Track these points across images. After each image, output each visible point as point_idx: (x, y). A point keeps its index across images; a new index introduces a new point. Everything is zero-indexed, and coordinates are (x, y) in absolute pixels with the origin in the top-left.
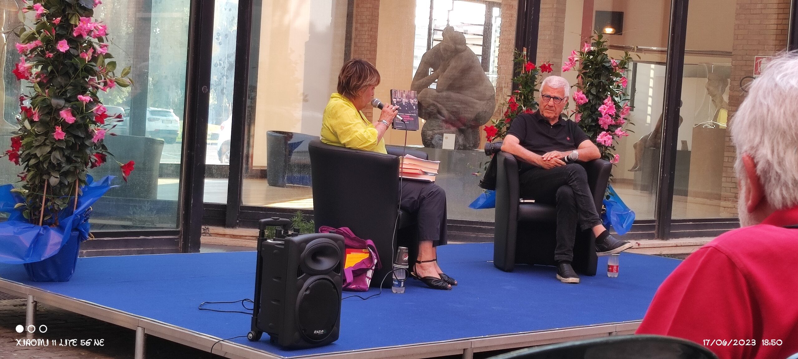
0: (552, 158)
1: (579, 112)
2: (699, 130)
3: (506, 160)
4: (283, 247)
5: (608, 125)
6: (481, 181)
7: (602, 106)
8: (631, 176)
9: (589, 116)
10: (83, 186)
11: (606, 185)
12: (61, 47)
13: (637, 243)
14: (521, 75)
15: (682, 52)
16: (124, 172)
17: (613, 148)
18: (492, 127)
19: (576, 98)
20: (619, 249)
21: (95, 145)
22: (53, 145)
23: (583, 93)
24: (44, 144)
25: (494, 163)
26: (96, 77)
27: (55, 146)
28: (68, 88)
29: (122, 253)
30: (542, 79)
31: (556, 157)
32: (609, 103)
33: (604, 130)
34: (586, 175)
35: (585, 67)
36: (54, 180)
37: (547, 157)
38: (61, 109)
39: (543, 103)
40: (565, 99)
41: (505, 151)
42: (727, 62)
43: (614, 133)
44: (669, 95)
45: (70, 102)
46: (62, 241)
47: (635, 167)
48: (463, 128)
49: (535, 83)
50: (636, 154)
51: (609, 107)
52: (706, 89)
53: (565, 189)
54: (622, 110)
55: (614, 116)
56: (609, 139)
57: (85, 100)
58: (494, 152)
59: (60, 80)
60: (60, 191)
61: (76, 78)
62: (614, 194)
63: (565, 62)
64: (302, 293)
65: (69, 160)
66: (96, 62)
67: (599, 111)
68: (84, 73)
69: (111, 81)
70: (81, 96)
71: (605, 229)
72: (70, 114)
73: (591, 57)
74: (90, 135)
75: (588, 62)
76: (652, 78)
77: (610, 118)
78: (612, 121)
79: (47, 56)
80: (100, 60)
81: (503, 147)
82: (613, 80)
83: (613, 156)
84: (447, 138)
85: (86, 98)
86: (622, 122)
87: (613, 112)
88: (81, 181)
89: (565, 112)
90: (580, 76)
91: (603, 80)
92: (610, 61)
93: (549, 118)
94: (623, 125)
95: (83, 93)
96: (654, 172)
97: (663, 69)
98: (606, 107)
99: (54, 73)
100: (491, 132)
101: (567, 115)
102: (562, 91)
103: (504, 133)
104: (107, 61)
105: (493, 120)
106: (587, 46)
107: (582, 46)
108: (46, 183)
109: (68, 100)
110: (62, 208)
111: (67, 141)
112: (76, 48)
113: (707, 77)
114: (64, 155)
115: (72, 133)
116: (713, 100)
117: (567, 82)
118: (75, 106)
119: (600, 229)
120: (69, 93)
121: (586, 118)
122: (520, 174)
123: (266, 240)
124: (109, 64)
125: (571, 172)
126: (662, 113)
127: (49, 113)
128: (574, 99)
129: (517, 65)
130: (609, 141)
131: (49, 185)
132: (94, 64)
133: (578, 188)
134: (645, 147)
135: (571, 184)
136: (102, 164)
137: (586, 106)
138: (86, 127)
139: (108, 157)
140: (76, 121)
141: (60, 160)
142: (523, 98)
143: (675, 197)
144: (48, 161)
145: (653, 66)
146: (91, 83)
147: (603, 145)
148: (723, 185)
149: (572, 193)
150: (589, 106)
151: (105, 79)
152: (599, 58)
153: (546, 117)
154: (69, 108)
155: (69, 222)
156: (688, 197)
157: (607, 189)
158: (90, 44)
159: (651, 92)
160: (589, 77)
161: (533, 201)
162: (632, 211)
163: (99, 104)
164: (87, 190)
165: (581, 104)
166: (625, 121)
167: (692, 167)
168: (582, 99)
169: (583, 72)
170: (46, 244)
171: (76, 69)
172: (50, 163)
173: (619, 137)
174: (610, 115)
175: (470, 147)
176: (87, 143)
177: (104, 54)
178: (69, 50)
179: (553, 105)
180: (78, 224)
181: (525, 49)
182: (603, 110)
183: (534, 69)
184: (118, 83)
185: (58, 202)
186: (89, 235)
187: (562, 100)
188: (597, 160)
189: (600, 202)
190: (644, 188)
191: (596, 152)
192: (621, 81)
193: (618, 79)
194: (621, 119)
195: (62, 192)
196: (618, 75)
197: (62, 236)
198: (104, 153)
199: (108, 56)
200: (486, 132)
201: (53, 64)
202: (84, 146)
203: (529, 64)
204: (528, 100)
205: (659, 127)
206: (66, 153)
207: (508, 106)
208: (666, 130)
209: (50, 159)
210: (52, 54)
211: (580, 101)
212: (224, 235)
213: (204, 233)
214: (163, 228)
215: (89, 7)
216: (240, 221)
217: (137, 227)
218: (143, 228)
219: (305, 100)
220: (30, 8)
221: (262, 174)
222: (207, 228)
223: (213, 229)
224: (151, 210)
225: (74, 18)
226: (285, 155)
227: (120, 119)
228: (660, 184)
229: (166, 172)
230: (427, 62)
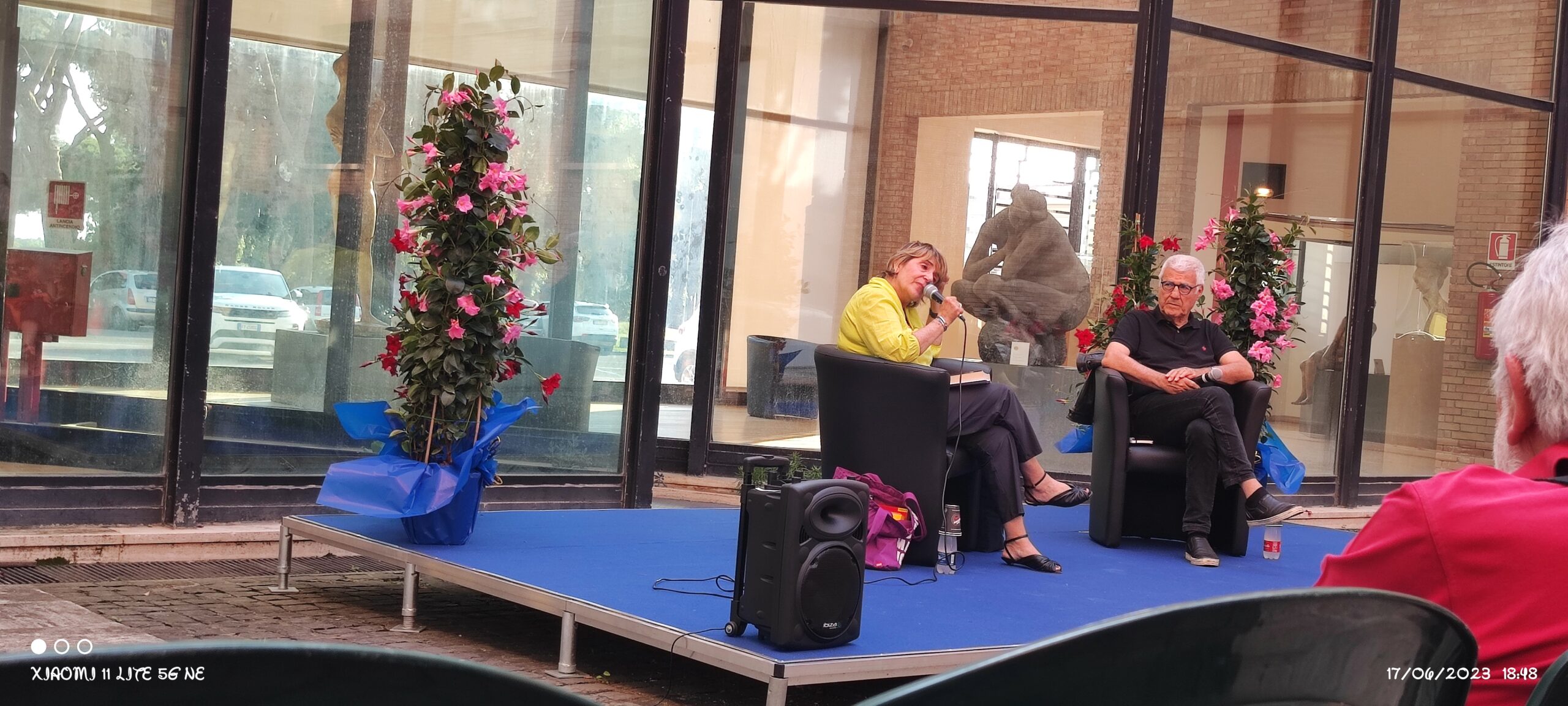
0: (1179, 378)
1: (1221, 311)
2: (1402, 344)
3: (1109, 379)
4: (779, 498)
5: (1265, 331)
6: (1070, 411)
7: (1257, 302)
8: (1295, 411)
9: (1235, 316)
10: (488, 406)
11: (1261, 420)
12: (461, 205)
13: (1307, 511)
14: (1132, 254)
15: (1377, 226)
16: (545, 389)
17: (1272, 365)
18: (1087, 330)
19: (1216, 289)
20: (1282, 516)
21: (506, 348)
22: (447, 347)
23: (1227, 283)
24: (435, 345)
25: (1090, 385)
26: (510, 250)
27: (449, 347)
28: (470, 265)
29: (539, 507)
30: (1163, 261)
31: (1186, 376)
32: (1266, 297)
33: (1259, 339)
34: (1232, 404)
35: (1231, 244)
36: (447, 398)
37: (1173, 376)
38: (459, 295)
39: (1163, 294)
40: (1198, 288)
41: (1108, 366)
42: (1445, 242)
43: (1274, 343)
44: (1357, 288)
45: (472, 284)
46: (457, 487)
47: (1303, 397)
48: (1042, 334)
49: (1153, 267)
50: (1304, 378)
51: (1266, 303)
52: (1413, 281)
53: (1200, 424)
54: (1285, 309)
55: (1274, 318)
56: (1267, 352)
57: (494, 282)
58: (1091, 368)
59: (458, 253)
60: (455, 413)
61: (481, 250)
62: (1272, 436)
63: (1197, 235)
64: (806, 566)
65: (469, 369)
66: (510, 227)
67: (1251, 310)
68: (493, 242)
69: (530, 255)
70: (488, 276)
71: (1261, 486)
72: (472, 302)
73: (1239, 229)
74: (499, 333)
75: (1233, 235)
76: (1329, 266)
77: (1268, 320)
78: (1270, 325)
79: (441, 218)
80: (516, 225)
81: (1104, 361)
82: (1272, 263)
83: (1272, 378)
85: (496, 279)
86: (1286, 326)
87: (1273, 311)
88: (484, 399)
89: (1196, 309)
90: (1222, 257)
91: (1257, 262)
92: (1268, 235)
93: (1173, 316)
94: (1288, 332)
95: (491, 272)
96: (1333, 405)
97: (1347, 253)
98: (1262, 303)
99: (450, 243)
100: (1084, 338)
101: (1201, 314)
102: (1194, 278)
103: (1105, 340)
104: (526, 226)
105: (1090, 320)
106: (1233, 213)
107: (1224, 212)
108: (436, 401)
109: (469, 283)
110: (457, 439)
111: (466, 341)
112: (482, 207)
113: (1415, 263)
114: (462, 361)
115: (475, 329)
116: (1424, 298)
117: (1201, 264)
118: (479, 291)
119: (1252, 485)
120: (471, 272)
121: (1230, 321)
122: (1131, 401)
123: (754, 487)
124: (528, 230)
125: (1209, 399)
126: (1346, 315)
127: (442, 301)
128: (1213, 291)
129: (1125, 240)
130: (1268, 355)
131: (439, 404)
132: (508, 231)
133: (1219, 422)
134: (1318, 369)
135: (1209, 417)
136: (514, 376)
137: (1232, 302)
138: (495, 320)
139: (523, 366)
140: (480, 313)
141: (456, 369)
142: (1134, 288)
143: (1365, 444)
144: (439, 369)
145: (1330, 247)
146: (503, 258)
147: (1257, 361)
148: (1440, 426)
149: (1210, 430)
150: (1236, 301)
151: (522, 252)
152: (1251, 230)
153: (1169, 316)
154: (471, 294)
155: (467, 457)
156: (1386, 445)
157: (1263, 427)
158: (502, 202)
159: (1327, 287)
160: (1236, 258)
161: (1151, 442)
162: (1302, 464)
163: (514, 288)
164: (493, 412)
165: (1224, 298)
166: (1290, 325)
167: (1392, 399)
168: (1225, 292)
169: (1226, 251)
170: (434, 491)
171: (482, 238)
172: (442, 372)
173: (1281, 349)
174: (1267, 316)
175: (1052, 362)
176: (495, 344)
177: (522, 216)
178: (472, 210)
179: (1179, 297)
180: (481, 462)
181: (1138, 216)
183: (1152, 245)
184: (541, 258)
185: (453, 429)
186: (496, 478)
187: (1193, 289)
188: (1248, 382)
189: (1252, 446)
190: (1316, 429)
191: (1247, 370)
192: (1286, 266)
193: (1281, 262)
194: (1285, 322)
195: (458, 415)
196: (1280, 256)
197: (457, 479)
198: (517, 360)
199: (528, 219)
200: (1077, 339)
201: (449, 230)
202: (490, 349)
203: (1144, 238)
204: (1142, 292)
205: (1341, 339)
206: (465, 359)
207: (1111, 301)
208: (1353, 341)
209: (443, 367)
210: (447, 216)
211: (1223, 294)
212: (685, 486)
213: (656, 482)
214: (598, 472)
215: (502, 149)
216: (708, 466)
217: (561, 471)
218: (569, 471)
219: (805, 291)
220: (418, 150)
221: (740, 400)
222: (661, 475)
223: (669, 477)
224: (581, 447)
225: (480, 163)
226: (775, 370)
227: (540, 312)
228: (1342, 422)
229: (601, 393)
230: (987, 236)
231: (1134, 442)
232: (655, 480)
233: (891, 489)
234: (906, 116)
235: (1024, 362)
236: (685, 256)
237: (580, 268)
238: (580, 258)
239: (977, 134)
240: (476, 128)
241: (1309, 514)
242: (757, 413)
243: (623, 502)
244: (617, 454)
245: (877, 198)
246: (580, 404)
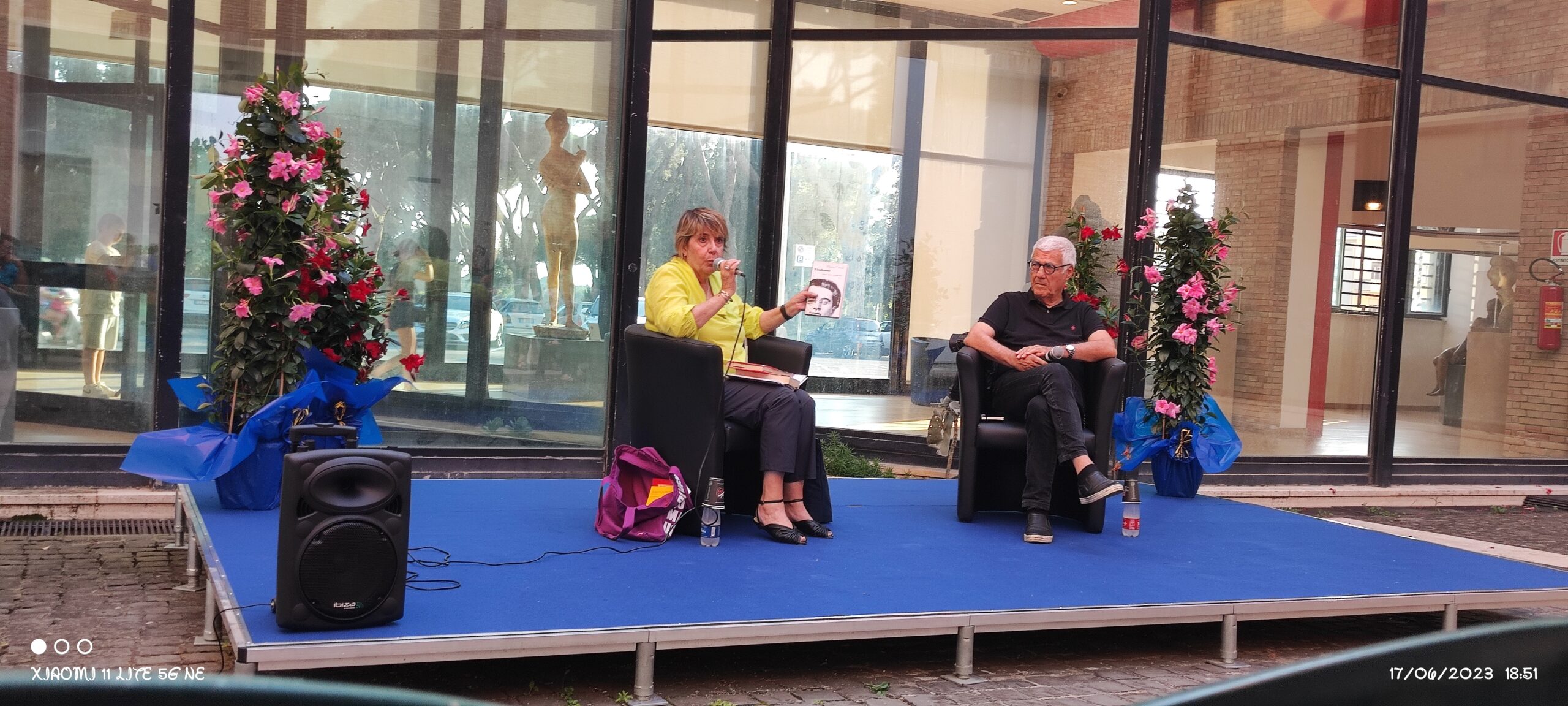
0: (1028, 355)
31: (1034, 354)
37: (1023, 353)
40: (1066, 268)
41: (968, 345)
53: (1037, 400)
71: (1091, 463)
93: (1041, 296)
102: (1059, 258)
119: (1083, 462)
125: (1046, 375)
133: (1053, 399)
134: (1449, 364)
135: (1045, 394)
149: (1046, 407)
153: (1038, 296)
161: (1001, 418)
191: (1108, 347)
214: (579, 446)
217: (545, 445)
231: (984, 418)
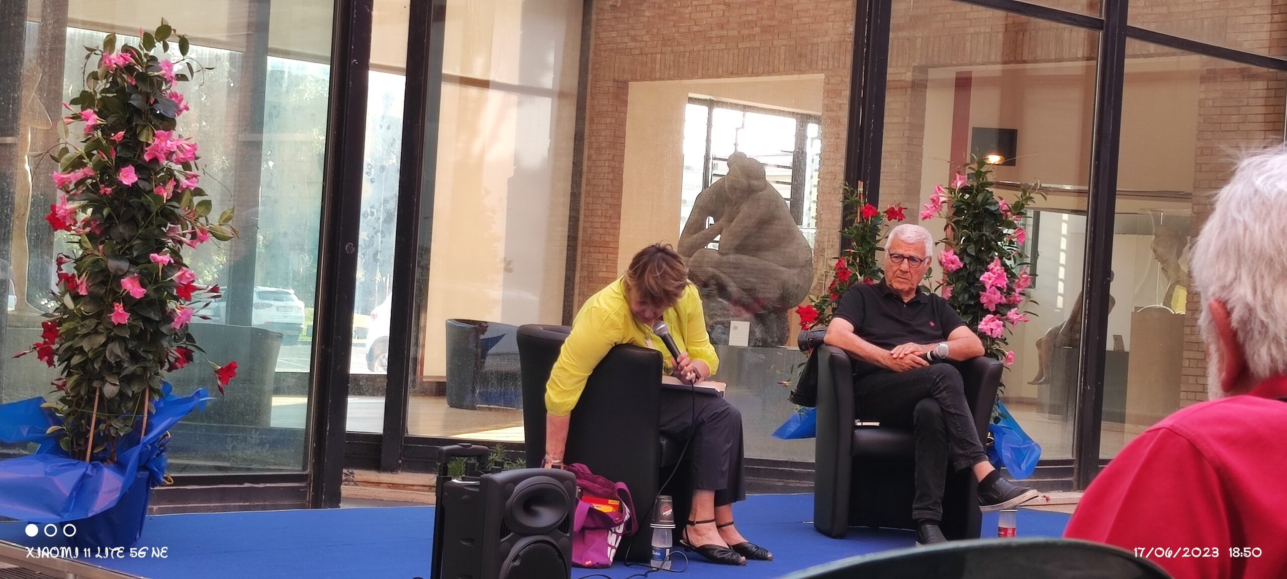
0: (905, 355)
1: (949, 284)
2: (1141, 317)
3: (833, 359)
4: (477, 490)
5: (996, 305)
6: (792, 392)
7: (986, 274)
8: (1032, 392)
9: (965, 289)
10: (157, 398)
11: (992, 399)
12: (125, 177)
13: (1044, 497)
14: (855, 224)
15: (1112, 193)
16: (220, 379)
17: (1004, 340)
18: (809, 306)
19: (944, 260)
20: (1016, 501)
21: (176, 334)
22: (110, 333)
23: (955, 253)
24: (96, 332)
25: (812, 365)
26: (179, 226)
27: (112, 334)
28: (135, 243)
29: (215, 509)
30: (889, 230)
31: (912, 353)
32: (996, 268)
33: (989, 313)
34: (962, 382)
35: (958, 211)
36: (110, 389)
37: (898, 353)
38: (123, 276)
39: (891, 267)
40: (927, 260)
41: (831, 343)
42: (1184, 210)
43: (1005, 317)
44: (1093, 258)
45: (137, 264)
46: (122, 487)
47: (1041, 375)
48: (762, 312)
49: (878, 238)
50: (1040, 357)
51: (997, 275)
52: (1152, 251)
53: (928, 404)
54: (1017, 281)
55: (1005, 290)
56: (998, 326)
57: (162, 261)
58: (813, 346)
59: (121, 229)
60: (119, 406)
61: (147, 227)
62: (1006, 416)
63: (925, 205)
64: (508, 564)
65: (135, 357)
66: (179, 201)
67: (980, 282)
68: (160, 218)
69: (202, 231)
70: (156, 255)
71: (994, 469)
72: (137, 283)
73: (967, 196)
74: (168, 317)
75: (961, 203)
76: (1064, 236)
77: (999, 293)
78: (1001, 298)
79: (102, 192)
80: (185, 198)
81: (827, 338)
82: (1002, 232)
83: (1004, 354)
84: (735, 328)
85: (165, 258)
86: (1018, 299)
87: (1004, 283)
88: (152, 390)
89: (925, 282)
90: (950, 227)
91: (987, 232)
92: (998, 203)
93: (902, 291)
94: (1020, 305)
95: (159, 251)
96: (1070, 382)
97: (1081, 222)
98: (991, 274)
99: (112, 218)
100: (807, 315)
101: (929, 287)
102: (921, 248)
103: (828, 317)
104: (197, 200)
105: (811, 296)
106: (960, 179)
107: (952, 178)
108: (98, 394)
109: (134, 262)
110: (122, 434)
111: (131, 327)
112: (148, 180)
113: (1154, 232)
114: (127, 349)
115: (141, 313)
116: (1163, 269)
117: (929, 234)
118: (145, 271)
119: (985, 468)
120: (136, 250)
121: (959, 294)
122: (855, 380)
123: (450, 480)
124: (200, 204)
125: (937, 377)
126: (1081, 290)
127: (103, 283)
128: (940, 263)
129: (848, 209)
130: (999, 330)
131: (102, 396)
132: (176, 204)
133: (949, 402)
134: (1054, 347)
135: (938, 396)
136: (185, 365)
137: (960, 274)
138: (163, 304)
139: (196, 355)
140: (146, 295)
141: (120, 357)
142: (858, 261)
143: (1104, 424)
144: (101, 358)
145: (1065, 216)
146: (172, 234)
147: (988, 336)
149: (940, 411)
150: (965, 273)
151: (193, 228)
152: (980, 198)
153: (897, 290)
154: (136, 275)
155: (133, 456)
156: (1126, 424)
157: (995, 406)
158: (170, 173)
159: (1063, 258)
160: (964, 227)
161: (877, 424)
162: (1037, 445)
163: (184, 268)
164: (162, 405)
165: (952, 270)
166: (1022, 298)
167: (1132, 376)
168: (953, 263)
169: (954, 220)
170: (96, 492)
171: (148, 213)
172: (105, 361)
173: (1013, 323)
174: (999, 288)
175: (773, 342)
176: (164, 329)
177: (193, 189)
178: (136, 183)
179: (909, 270)
180: (148, 460)
181: (861, 184)
182: (987, 280)
183: (876, 215)
184: (214, 235)
185: (117, 424)
186: (166, 478)
187: (922, 261)
188: (978, 358)
189: (984, 427)
190: (1054, 410)
191: (978, 346)
192: (1016, 235)
193: (1011, 231)
194: (1017, 295)
195: (123, 409)
196: (1010, 225)
197: (122, 479)
198: (189, 347)
199: (199, 192)
200: (799, 315)
201: (111, 205)
202: (158, 335)
203: (866, 208)
204: (866, 264)
205: (1077, 314)
206: (130, 346)
207: (834, 275)
208: (1090, 316)
209: (105, 356)
210: (109, 190)
211: (951, 265)
212: (378, 484)
213: (346, 480)
214: (281, 470)
215: (170, 115)
216: (404, 462)
217: (239, 469)
218: (249, 470)
219: (508, 269)
220: (76, 117)
221: (439, 390)
222: (352, 473)
223: (360, 474)
224: (262, 444)
225: (145, 132)
226: (476, 355)
227: (216, 294)
228: (1080, 402)
229: (284, 384)
230: (703, 208)
231: (859, 424)
232: (344, 478)
233: (601, 479)
234: (615, 80)
235: (745, 344)
236: (376, 233)
237: (260, 248)
238: (260, 237)
239: (692, 100)
240: (140, 93)
241: (1047, 500)
242: (456, 404)
243: (309, 502)
244: (301, 449)
245: (585, 169)
246: (260, 396)
